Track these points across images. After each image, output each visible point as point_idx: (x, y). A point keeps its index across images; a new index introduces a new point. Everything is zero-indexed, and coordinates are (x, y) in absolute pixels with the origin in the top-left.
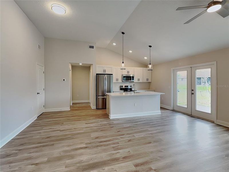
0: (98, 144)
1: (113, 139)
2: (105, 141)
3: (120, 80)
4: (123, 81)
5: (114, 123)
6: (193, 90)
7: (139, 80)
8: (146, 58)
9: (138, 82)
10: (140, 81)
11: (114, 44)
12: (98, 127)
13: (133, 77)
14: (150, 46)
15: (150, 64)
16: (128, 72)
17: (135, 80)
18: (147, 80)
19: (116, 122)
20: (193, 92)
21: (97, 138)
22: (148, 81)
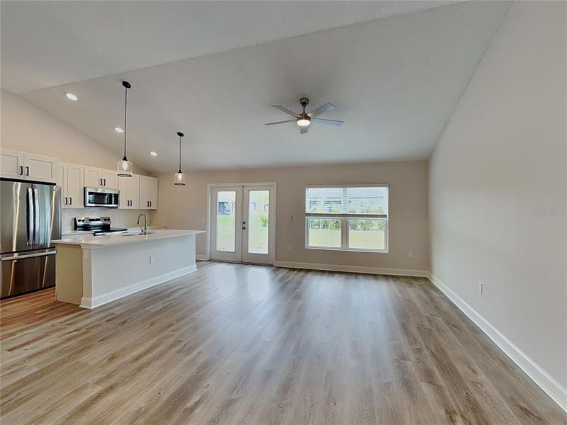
0: (137, 365)
1: (159, 340)
2: (145, 354)
3: (77, 203)
4: (89, 205)
5: (117, 313)
6: (244, 223)
7: (130, 203)
8: (154, 154)
9: (127, 208)
10: (134, 206)
11: (72, 97)
12: (79, 339)
13: (117, 196)
14: (181, 134)
15: (180, 172)
16: (103, 182)
17: (123, 204)
18: (149, 204)
19: (119, 310)
20: (244, 225)
21: (112, 358)
22: (152, 208)
